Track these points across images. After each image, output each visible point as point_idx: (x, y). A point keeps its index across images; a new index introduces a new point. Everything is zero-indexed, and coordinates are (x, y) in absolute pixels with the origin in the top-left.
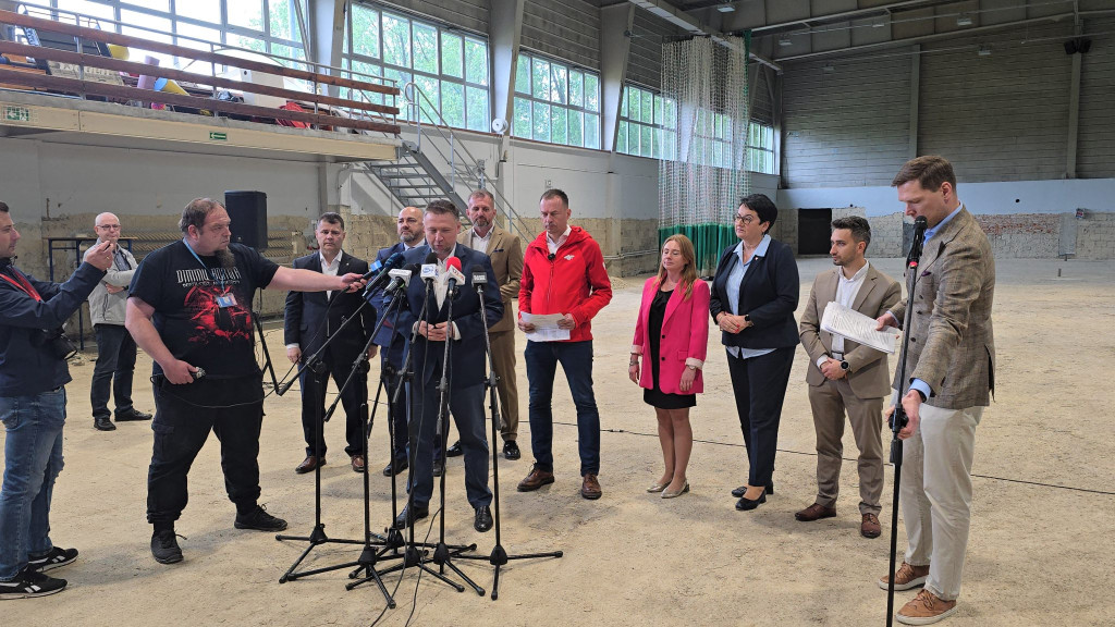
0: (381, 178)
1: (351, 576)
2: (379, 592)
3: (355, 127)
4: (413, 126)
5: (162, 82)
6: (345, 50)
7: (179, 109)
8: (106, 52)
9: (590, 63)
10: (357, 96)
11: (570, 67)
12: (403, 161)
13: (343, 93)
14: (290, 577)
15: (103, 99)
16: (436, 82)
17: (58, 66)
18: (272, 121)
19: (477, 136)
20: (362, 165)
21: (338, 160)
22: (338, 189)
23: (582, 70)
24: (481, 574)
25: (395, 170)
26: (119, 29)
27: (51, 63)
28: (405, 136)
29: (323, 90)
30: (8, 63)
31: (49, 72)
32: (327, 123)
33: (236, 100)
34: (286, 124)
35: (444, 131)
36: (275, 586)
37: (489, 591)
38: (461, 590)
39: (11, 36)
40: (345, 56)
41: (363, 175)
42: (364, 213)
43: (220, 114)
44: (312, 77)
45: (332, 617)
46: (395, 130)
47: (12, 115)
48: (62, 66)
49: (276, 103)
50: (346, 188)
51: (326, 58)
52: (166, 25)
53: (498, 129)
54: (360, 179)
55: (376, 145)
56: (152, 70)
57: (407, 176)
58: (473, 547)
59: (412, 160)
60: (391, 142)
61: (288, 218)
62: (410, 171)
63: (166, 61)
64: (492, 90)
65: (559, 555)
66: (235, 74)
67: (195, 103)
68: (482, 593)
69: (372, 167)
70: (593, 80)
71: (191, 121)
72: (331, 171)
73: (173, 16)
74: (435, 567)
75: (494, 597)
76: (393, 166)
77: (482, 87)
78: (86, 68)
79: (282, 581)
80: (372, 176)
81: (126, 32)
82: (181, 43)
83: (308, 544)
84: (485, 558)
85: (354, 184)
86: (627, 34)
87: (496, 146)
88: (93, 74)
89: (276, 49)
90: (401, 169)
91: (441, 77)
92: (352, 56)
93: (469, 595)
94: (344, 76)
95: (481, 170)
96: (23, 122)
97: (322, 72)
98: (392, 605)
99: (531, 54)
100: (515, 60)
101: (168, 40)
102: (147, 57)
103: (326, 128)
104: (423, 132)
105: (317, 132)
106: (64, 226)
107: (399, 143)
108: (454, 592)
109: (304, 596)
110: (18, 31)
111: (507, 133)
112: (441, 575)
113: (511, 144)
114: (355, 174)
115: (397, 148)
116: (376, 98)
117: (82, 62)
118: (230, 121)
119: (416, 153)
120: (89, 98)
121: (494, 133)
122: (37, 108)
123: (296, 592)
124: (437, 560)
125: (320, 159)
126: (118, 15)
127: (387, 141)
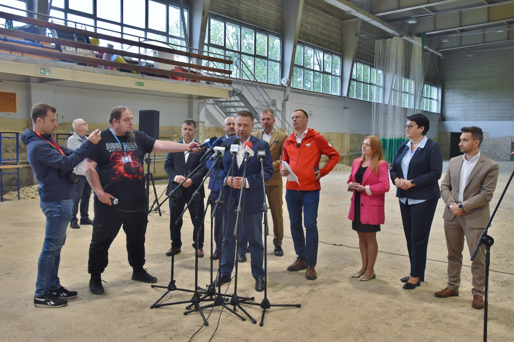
0: (221, 108)
1: (187, 308)
2: (201, 318)
3: (209, 80)
4: (239, 81)
5: (114, 57)
6: (206, 41)
7: (122, 70)
8: (88, 41)
9: (336, 50)
10: (211, 65)
11: (325, 52)
12: (233, 99)
13: (204, 63)
14: (156, 306)
15: (86, 65)
16: (253, 58)
17: (65, 48)
18: (167, 77)
19: (273, 87)
20: (211, 101)
21: (200, 98)
22: (199, 113)
23: (331, 54)
24: (255, 312)
25: (228, 104)
26: (96, 30)
27: (62, 47)
28: (235, 86)
29: (194, 61)
30: (42, 46)
31: (61, 51)
32: (195, 78)
33: (150, 66)
34: (174, 78)
35: (255, 84)
36: (148, 310)
37: (259, 322)
38: (244, 320)
39: (45, 33)
40: (206, 44)
41: (211, 106)
42: (211, 126)
43: (141, 73)
44: (189, 55)
45: (175, 328)
46: (229, 82)
47: (42, 71)
48: (68, 48)
49: (170, 67)
50: (203, 112)
51: (196, 46)
52: (118, 28)
53: (284, 83)
54: (210, 108)
55: (219, 91)
56: (110, 50)
57: (234, 107)
58: (253, 299)
59: (237, 98)
60: (227, 89)
61: (172, 127)
62: (236, 104)
63: (117, 46)
64: (282, 63)
65: (299, 306)
66: (150, 53)
67: (130, 67)
68: (255, 322)
69: (217, 102)
70: (338, 60)
71: (127, 76)
72: (196, 103)
73: (122, 25)
74: (231, 307)
75: (261, 325)
76: (227, 101)
77: (276, 61)
78: (78, 49)
79: (152, 308)
80: (217, 106)
81: (99, 31)
82: (125, 37)
83: (167, 290)
84: (258, 304)
85: (207, 111)
86: (357, 35)
87: (283, 92)
88: (82, 52)
89: (171, 40)
90: (232, 103)
91: (255, 56)
92: (209, 45)
93: (248, 323)
94: (205, 54)
95: (274, 105)
96: (47, 75)
97: (194, 52)
98: (206, 324)
99: (304, 45)
100: (295, 47)
101: (119, 36)
102: (108, 44)
103: (195, 81)
104: (244, 84)
105: (189, 83)
106: (64, 128)
107: (231, 89)
108: (240, 321)
109: (162, 316)
110: (48, 31)
111: (289, 85)
112: (234, 311)
113: (291, 91)
114: (207, 105)
115: (230, 92)
116: (220, 66)
117: (77, 46)
118: (146, 76)
119: (240, 95)
120: (79, 64)
121: (282, 85)
122: (54, 68)
123: (158, 313)
124: (232, 303)
125: (190, 97)
126: (96, 23)
127: (225, 88)
